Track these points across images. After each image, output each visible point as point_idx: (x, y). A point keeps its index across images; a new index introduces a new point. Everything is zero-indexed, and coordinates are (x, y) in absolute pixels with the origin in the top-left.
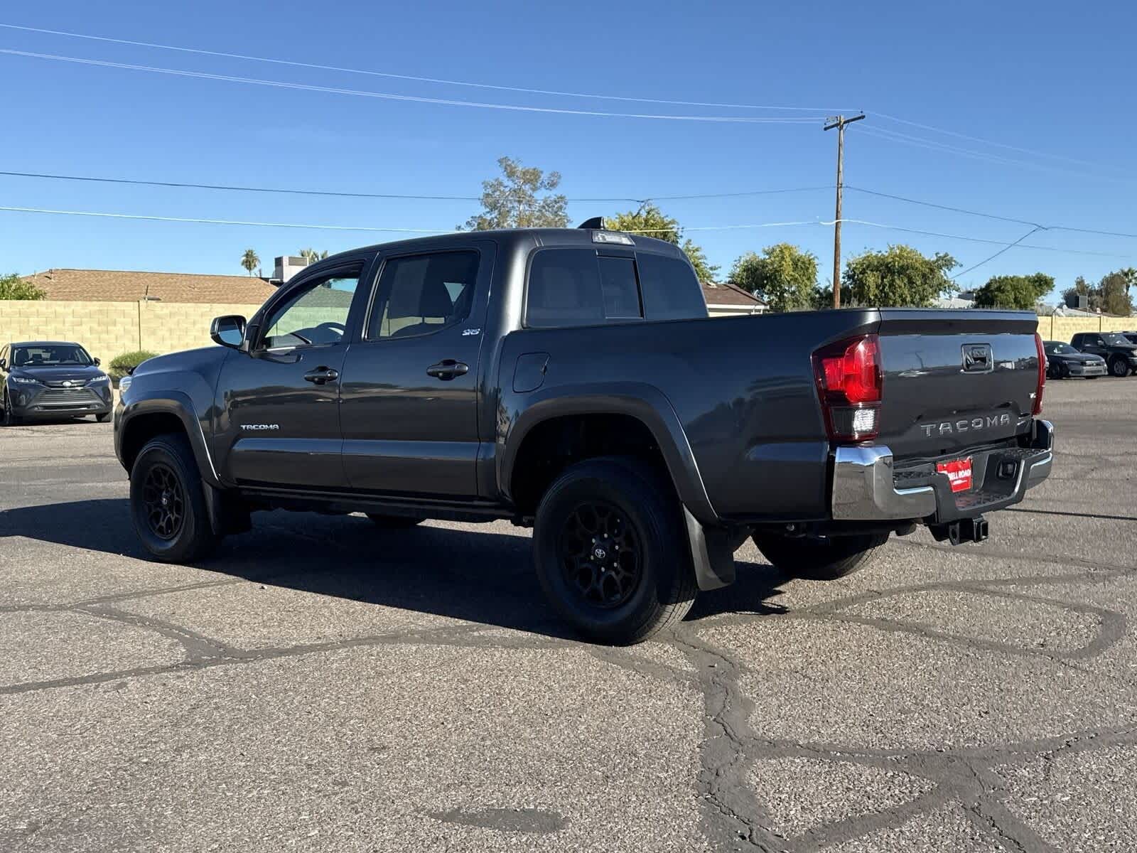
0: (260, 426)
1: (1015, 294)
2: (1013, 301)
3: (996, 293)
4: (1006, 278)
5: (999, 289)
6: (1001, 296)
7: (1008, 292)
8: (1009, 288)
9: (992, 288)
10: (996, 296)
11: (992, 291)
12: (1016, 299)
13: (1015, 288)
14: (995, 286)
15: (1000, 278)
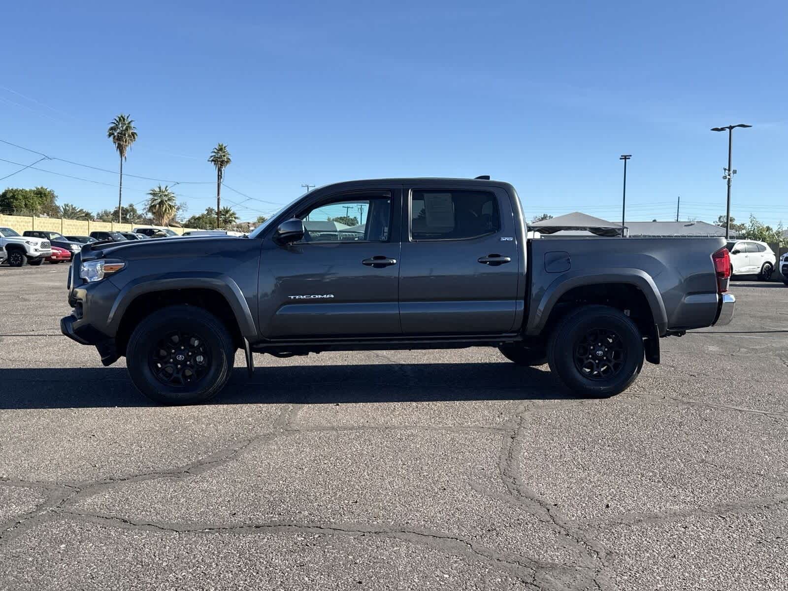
0: (312, 296)
1: (25, 201)
2: (24, 206)
3: (12, 200)
4: (17, 190)
5: (13, 197)
6: (15, 203)
7: (20, 200)
8: (20, 197)
9: (8, 196)
10: (13, 202)
11: (8, 199)
12: (26, 205)
13: (25, 198)
14: (9, 195)
15: (12, 189)
